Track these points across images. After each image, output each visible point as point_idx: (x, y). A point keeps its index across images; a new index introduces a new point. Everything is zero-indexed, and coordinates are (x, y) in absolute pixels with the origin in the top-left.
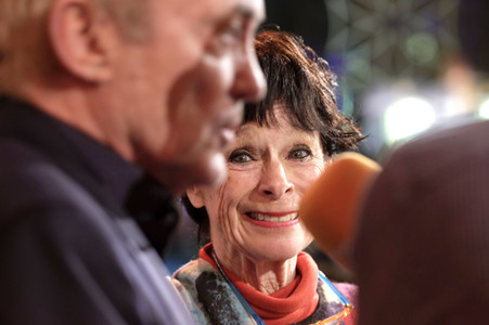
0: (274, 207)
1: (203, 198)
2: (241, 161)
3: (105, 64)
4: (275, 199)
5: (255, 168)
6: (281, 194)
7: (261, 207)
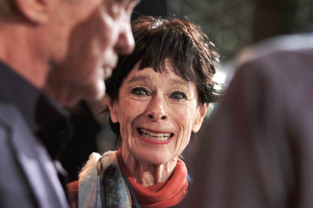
0: (153, 126)
1: (118, 116)
2: (140, 94)
3: (45, 12)
4: (154, 121)
5: (146, 100)
6: (158, 119)
7: (145, 125)
